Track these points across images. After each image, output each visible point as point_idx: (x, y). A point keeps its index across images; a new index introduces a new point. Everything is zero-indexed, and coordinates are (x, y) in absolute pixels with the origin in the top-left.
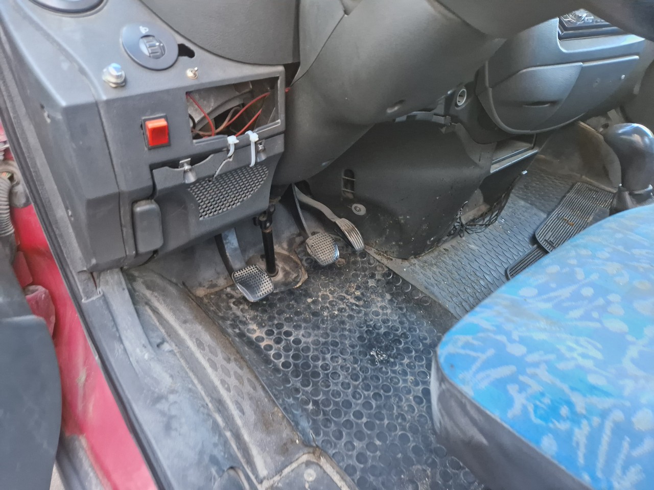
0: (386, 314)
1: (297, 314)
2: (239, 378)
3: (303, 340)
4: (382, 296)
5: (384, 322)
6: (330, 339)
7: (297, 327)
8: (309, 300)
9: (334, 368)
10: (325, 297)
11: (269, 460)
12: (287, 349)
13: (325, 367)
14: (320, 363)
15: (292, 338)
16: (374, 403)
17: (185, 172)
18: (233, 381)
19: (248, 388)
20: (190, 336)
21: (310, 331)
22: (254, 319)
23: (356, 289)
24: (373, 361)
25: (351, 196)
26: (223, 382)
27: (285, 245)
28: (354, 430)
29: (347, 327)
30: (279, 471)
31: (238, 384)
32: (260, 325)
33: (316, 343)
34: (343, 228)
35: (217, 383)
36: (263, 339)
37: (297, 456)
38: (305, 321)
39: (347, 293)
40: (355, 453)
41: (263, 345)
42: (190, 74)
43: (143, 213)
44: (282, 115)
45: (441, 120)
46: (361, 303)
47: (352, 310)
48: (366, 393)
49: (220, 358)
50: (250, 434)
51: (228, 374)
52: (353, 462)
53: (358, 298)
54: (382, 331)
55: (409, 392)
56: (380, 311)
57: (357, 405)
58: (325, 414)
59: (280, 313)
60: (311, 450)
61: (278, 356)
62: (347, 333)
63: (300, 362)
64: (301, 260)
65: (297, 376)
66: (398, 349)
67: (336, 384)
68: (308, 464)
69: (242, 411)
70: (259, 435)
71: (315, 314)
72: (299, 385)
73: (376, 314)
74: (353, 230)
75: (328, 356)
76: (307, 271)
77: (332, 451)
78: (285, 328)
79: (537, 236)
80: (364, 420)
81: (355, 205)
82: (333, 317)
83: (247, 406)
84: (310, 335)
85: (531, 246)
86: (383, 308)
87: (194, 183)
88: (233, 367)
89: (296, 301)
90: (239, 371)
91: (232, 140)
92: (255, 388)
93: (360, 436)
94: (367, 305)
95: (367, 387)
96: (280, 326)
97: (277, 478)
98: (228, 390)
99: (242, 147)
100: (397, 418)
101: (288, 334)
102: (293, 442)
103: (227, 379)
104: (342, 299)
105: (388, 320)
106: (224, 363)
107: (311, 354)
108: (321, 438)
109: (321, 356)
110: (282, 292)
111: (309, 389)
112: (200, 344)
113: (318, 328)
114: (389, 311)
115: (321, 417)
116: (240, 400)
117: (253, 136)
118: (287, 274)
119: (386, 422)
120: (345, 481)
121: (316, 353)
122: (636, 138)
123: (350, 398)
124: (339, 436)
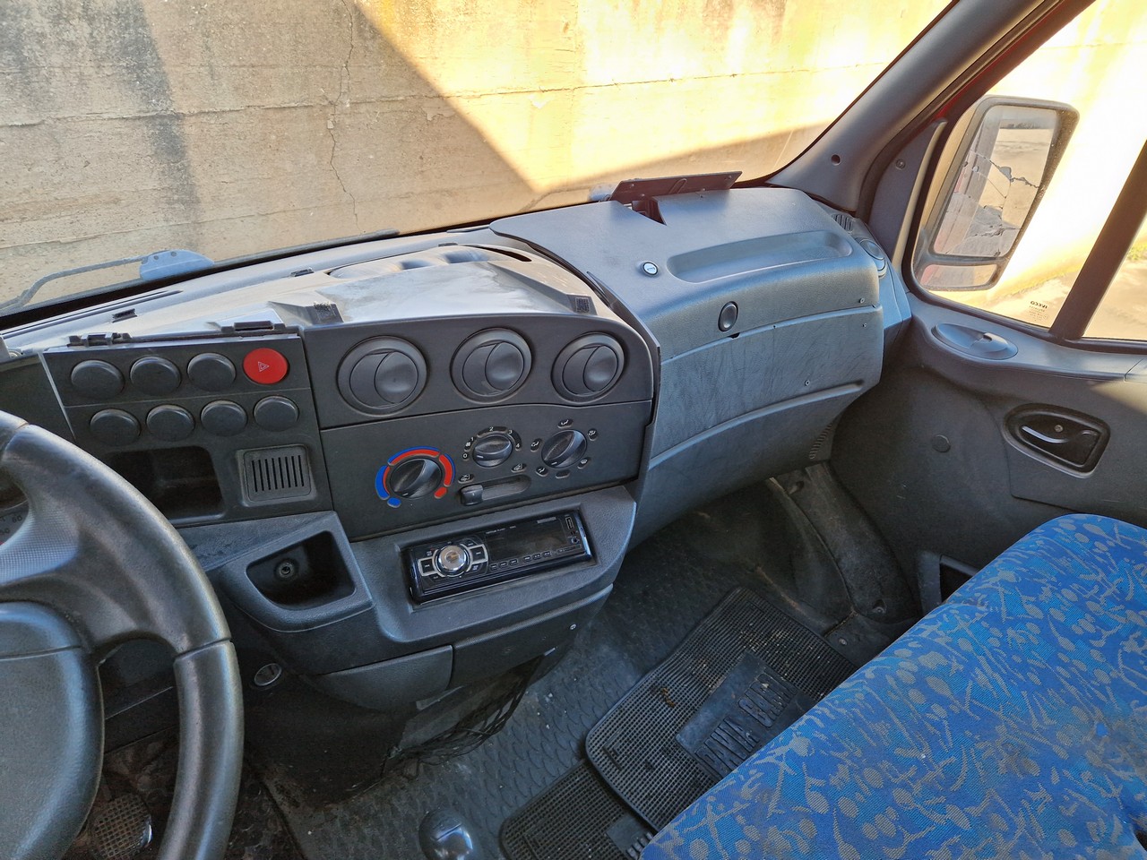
79: (587, 743)
85: (575, 761)
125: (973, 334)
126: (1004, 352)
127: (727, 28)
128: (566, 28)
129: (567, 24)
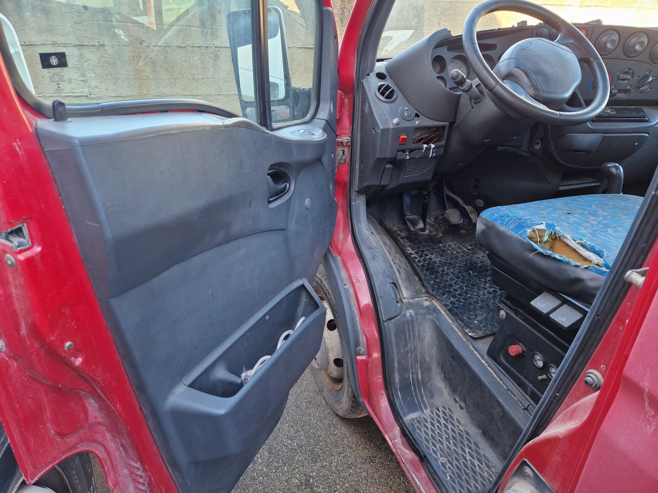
0: (484, 260)
1: (433, 249)
2: (400, 260)
3: (434, 259)
4: (484, 252)
5: (481, 262)
6: (448, 262)
7: (432, 254)
8: (441, 245)
9: (447, 272)
10: (450, 246)
11: (409, 293)
12: (425, 260)
13: (443, 271)
14: (441, 269)
15: (428, 257)
16: (465, 288)
17: (407, 155)
18: (397, 261)
19: (403, 265)
20: (381, 240)
21: (438, 256)
22: (410, 246)
23: (469, 246)
24: (469, 274)
25: (476, 194)
26: (393, 260)
27: (433, 219)
28: (452, 294)
29: (459, 259)
30: (413, 298)
31: (399, 263)
32: (412, 249)
33: (441, 261)
34: (468, 210)
35: (390, 259)
36: (413, 254)
37: (422, 296)
38: (436, 252)
39: (463, 246)
40: (450, 301)
41: (412, 256)
42: (417, 122)
43: (388, 168)
44: (445, 140)
45: (526, 154)
46: (470, 252)
47: (465, 253)
48: (462, 284)
49: (393, 251)
50: (402, 282)
51: (396, 258)
52: (449, 303)
53: (469, 250)
54: (479, 265)
55: (486, 289)
56: (481, 257)
57: (456, 287)
58: (438, 286)
59: (424, 246)
60: (429, 295)
61: (420, 262)
62: (458, 261)
63: (431, 266)
64: (440, 227)
65: (428, 271)
66: (485, 274)
67: (447, 278)
68: (426, 300)
69: (400, 273)
70: (406, 284)
71: (443, 251)
72: (428, 274)
73: (478, 258)
74: (473, 212)
75: (446, 267)
76: (442, 232)
77: (439, 297)
78: (425, 253)
80: (458, 292)
81: (478, 200)
82: (452, 254)
83: (402, 271)
84: (438, 258)
86: (482, 256)
87: (408, 160)
88: (398, 256)
89: (433, 244)
90: (401, 258)
91: (425, 146)
92: (407, 267)
93: (454, 296)
94: (474, 253)
95: (463, 282)
96: (423, 251)
97: (411, 300)
98: (395, 264)
99: (428, 149)
100: (475, 295)
101: (426, 255)
102: (421, 290)
103: (395, 260)
104: (460, 248)
105: (484, 262)
106: (395, 253)
107: (437, 265)
108: (435, 293)
109: (442, 267)
110: (427, 239)
111: (433, 276)
112: (385, 244)
113: (443, 256)
114: (486, 259)
115: (436, 286)
116: (399, 268)
117: (433, 146)
118: (431, 232)
119: (469, 295)
120: (443, 308)
121: (440, 265)
122: (614, 170)
123: (453, 284)
124: (444, 294)
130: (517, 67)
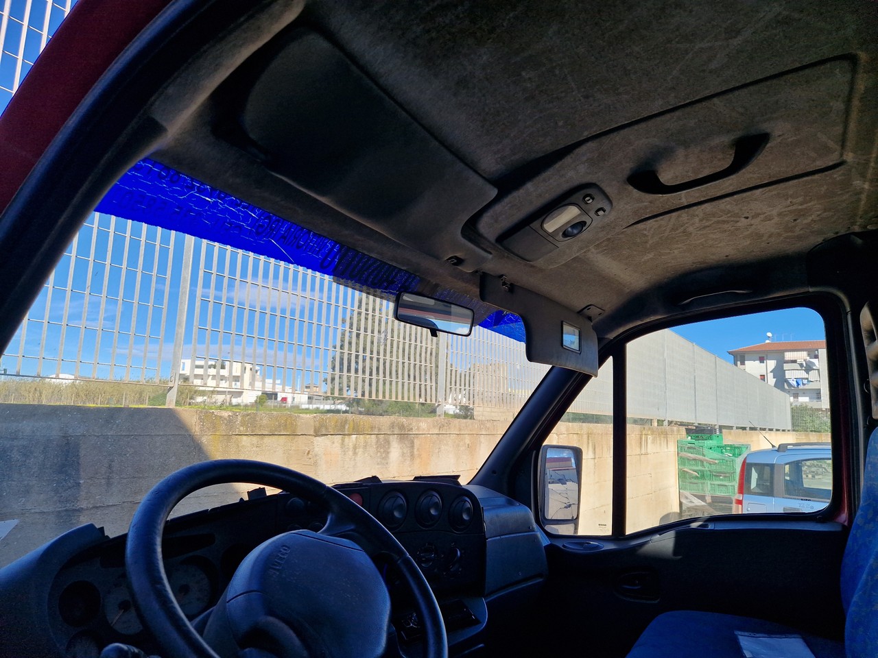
125: (581, 544)
126: (597, 547)
127: (388, 453)
128: (308, 453)
129: (309, 451)
130: (271, 613)
